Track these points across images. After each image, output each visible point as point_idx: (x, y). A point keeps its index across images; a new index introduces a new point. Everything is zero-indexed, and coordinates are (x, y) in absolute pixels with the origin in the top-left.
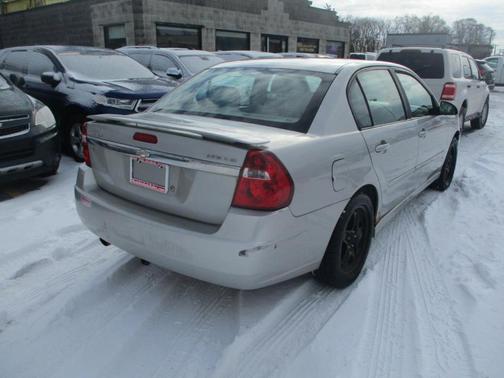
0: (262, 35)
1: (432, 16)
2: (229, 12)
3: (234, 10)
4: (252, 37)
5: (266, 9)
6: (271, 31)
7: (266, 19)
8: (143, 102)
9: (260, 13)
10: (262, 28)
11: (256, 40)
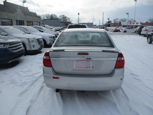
0: (16, 20)
1: (53, 14)
2: (4, 12)
3: (6, 12)
4: (13, 21)
5: (16, 12)
6: (18, 19)
7: (17, 15)
8: (9, 45)
9: (14, 13)
10: (16, 18)
11: (14, 22)
